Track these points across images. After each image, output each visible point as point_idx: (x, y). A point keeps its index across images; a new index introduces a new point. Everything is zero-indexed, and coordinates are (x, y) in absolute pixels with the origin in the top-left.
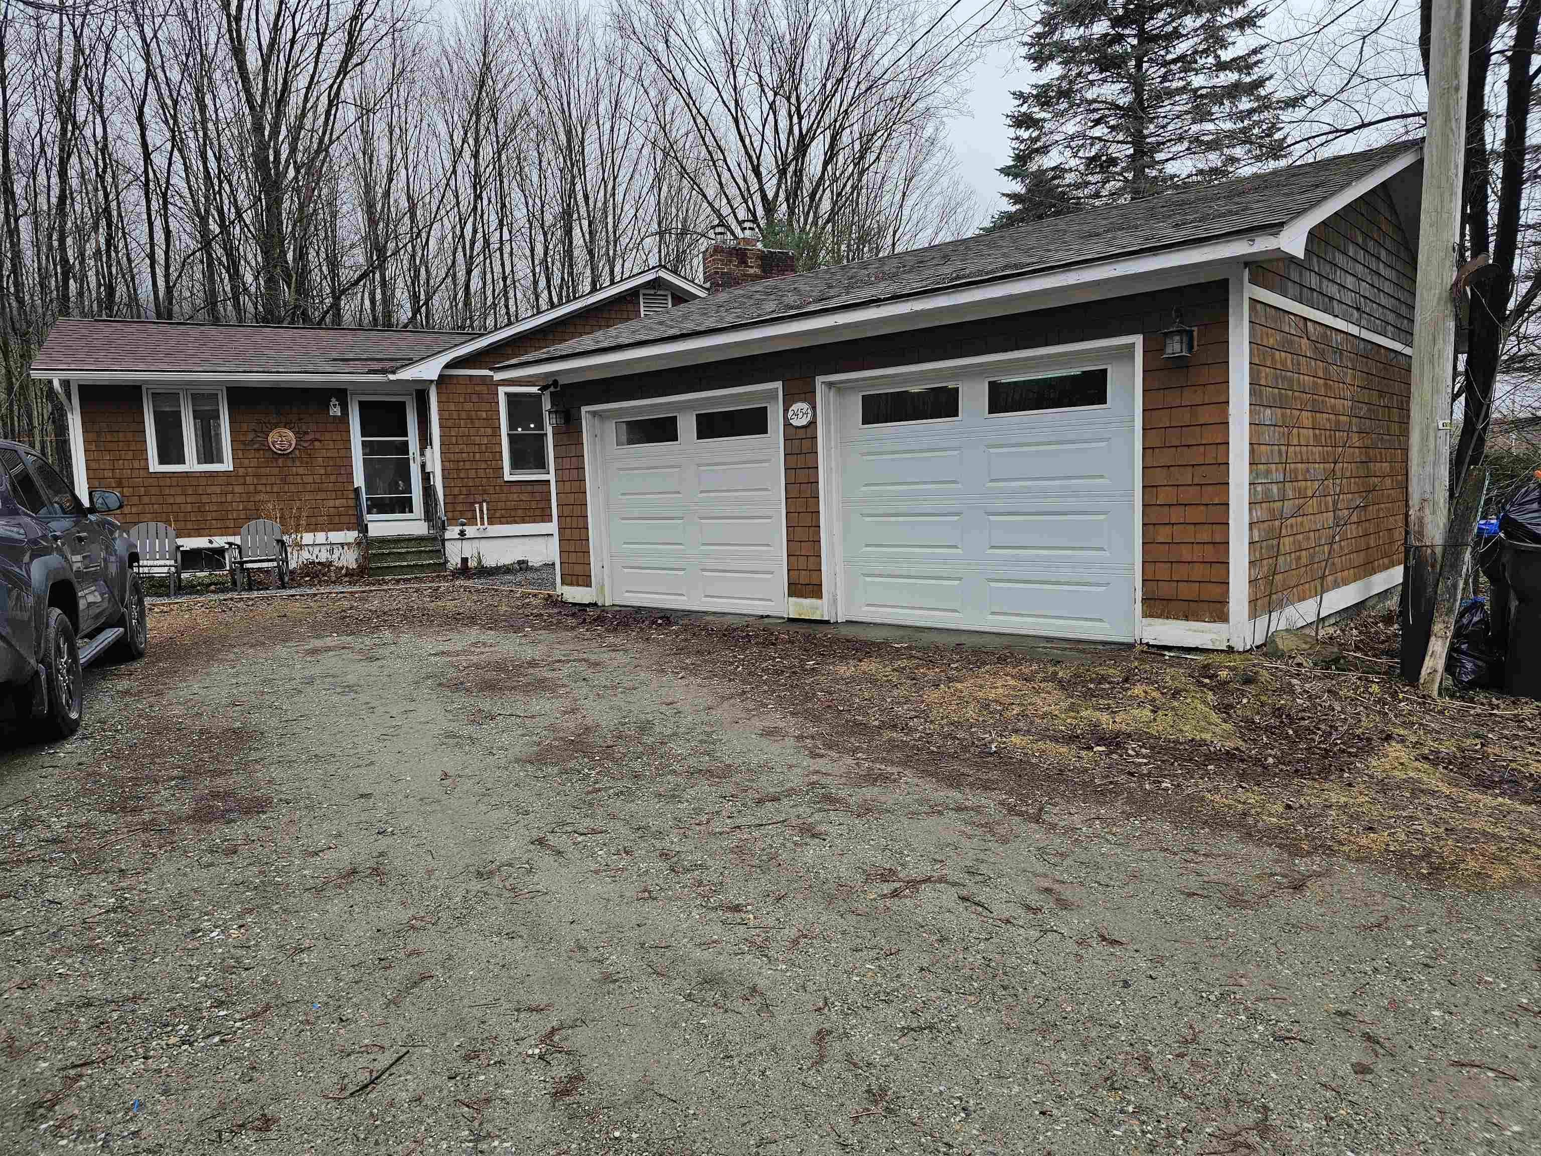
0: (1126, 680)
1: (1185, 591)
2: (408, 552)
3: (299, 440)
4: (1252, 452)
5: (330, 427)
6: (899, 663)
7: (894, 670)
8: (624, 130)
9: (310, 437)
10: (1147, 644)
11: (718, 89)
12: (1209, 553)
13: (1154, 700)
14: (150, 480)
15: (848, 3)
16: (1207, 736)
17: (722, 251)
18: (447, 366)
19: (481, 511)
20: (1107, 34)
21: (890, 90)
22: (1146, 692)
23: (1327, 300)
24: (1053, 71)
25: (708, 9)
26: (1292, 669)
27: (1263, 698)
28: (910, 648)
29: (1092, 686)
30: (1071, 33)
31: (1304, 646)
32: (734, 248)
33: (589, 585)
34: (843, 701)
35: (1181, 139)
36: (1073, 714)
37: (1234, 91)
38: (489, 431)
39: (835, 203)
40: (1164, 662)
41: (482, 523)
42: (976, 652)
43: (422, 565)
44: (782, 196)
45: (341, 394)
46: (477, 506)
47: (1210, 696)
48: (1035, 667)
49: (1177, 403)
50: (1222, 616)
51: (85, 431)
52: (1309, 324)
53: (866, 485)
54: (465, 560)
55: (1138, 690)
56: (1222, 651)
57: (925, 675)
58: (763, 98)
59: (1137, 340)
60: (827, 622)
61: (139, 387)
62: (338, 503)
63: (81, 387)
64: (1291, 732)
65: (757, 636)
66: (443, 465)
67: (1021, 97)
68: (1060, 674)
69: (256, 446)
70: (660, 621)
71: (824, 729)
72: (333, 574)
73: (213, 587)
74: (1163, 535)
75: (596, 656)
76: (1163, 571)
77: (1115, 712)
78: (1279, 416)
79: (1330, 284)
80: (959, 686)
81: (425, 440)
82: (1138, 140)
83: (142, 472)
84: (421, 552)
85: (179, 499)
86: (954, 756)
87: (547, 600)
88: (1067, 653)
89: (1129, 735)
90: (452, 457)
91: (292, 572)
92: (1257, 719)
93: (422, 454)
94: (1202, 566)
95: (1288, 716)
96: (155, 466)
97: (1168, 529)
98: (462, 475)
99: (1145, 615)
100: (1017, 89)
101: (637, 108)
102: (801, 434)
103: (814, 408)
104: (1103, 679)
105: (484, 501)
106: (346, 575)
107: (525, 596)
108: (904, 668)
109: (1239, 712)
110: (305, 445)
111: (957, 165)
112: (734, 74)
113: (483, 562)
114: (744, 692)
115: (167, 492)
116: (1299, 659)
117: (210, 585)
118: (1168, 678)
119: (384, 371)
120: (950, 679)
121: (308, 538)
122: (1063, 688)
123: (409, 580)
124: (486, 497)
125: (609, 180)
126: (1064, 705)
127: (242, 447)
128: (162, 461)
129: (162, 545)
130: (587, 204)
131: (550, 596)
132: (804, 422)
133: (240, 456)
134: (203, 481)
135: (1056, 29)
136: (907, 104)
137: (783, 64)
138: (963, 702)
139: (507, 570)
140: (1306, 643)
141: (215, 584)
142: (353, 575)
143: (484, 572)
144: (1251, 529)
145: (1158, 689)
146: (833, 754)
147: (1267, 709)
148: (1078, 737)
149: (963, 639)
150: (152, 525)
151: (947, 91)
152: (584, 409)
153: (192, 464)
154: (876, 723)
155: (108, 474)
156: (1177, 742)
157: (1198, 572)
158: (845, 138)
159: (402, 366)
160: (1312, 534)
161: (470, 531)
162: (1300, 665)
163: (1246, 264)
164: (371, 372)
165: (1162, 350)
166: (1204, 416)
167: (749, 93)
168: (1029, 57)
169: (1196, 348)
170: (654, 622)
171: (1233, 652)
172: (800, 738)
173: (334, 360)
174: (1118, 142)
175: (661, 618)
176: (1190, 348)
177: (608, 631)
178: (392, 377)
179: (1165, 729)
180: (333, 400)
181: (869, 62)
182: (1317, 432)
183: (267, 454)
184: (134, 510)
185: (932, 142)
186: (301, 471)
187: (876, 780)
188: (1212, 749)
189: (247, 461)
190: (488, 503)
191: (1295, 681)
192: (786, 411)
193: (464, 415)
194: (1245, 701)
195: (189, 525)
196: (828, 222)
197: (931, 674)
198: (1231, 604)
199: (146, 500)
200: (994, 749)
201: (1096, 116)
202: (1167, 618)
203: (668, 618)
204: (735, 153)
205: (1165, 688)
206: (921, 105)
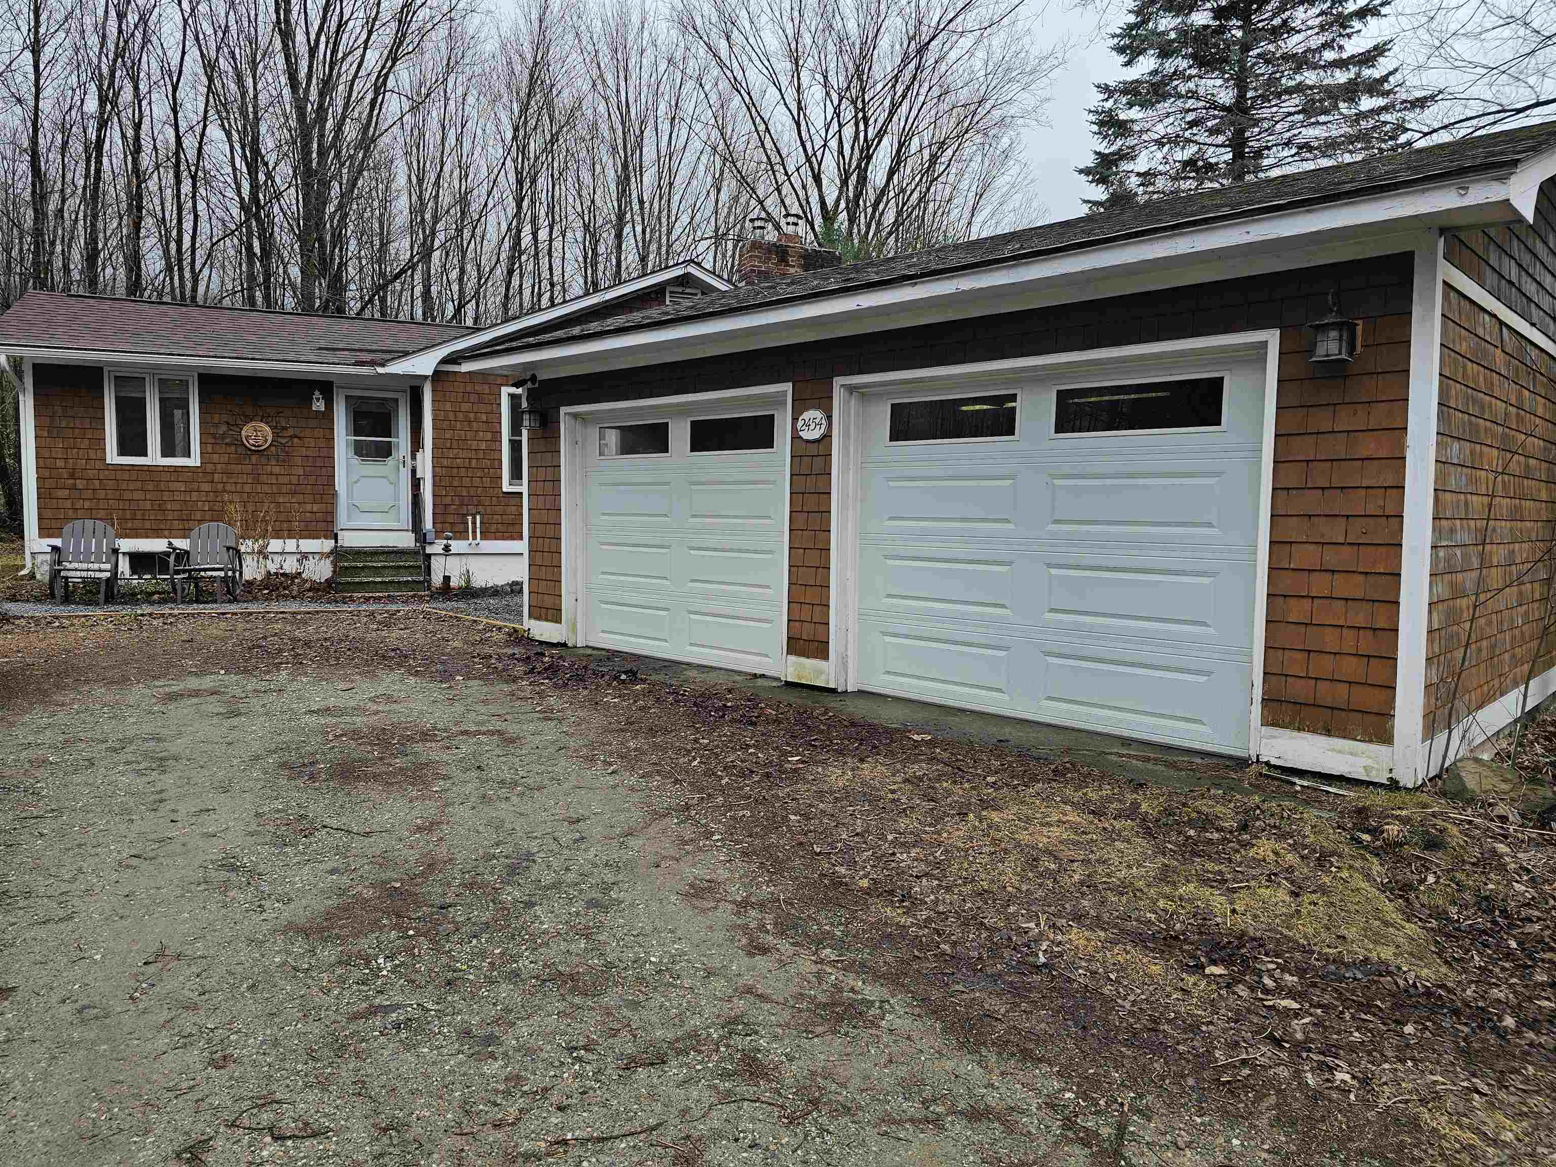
0: (1244, 827)
1: (1326, 693)
2: (384, 567)
3: (276, 435)
4: (1436, 500)
5: (313, 423)
6: (917, 769)
7: (906, 781)
8: (684, 133)
9: (290, 432)
10: (1267, 763)
11: (780, 91)
12: (1367, 643)
13: (1290, 869)
14: (106, 472)
15: (923, 3)
16: (1387, 953)
17: (760, 247)
18: (445, 361)
19: (474, 523)
20: (1208, 26)
21: (964, 95)
22: (1276, 853)
23: (1524, 300)
24: (1147, 64)
25: (775, 8)
26: (1492, 825)
27: (1459, 876)
28: (931, 744)
29: (1192, 833)
30: (1166, 23)
31: (1505, 787)
32: (774, 245)
33: (558, 620)
34: (825, 834)
35: (1288, 144)
36: (1167, 890)
37: (1351, 91)
38: (489, 436)
39: (899, 213)
40: (1294, 795)
41: (474, 538)
42: (1023, 755)
43: (399, 582)
44: (843, 205)
45: (326, 387)
46: (470, 518)
47: (1376, 867)
48: (1106, 791)
49: (1326, 426)
50: (1385, 737)
51: (37, 416)
52: (1504, 330)
53: (891, 518)
54: (447, 579)
55: (1265, 847)
56: (1382, 785)
57: (949, 793)
58: (828, 102)
59: (1272, 338)
60: (833, 691)
61: (101, 369)
62: (315, 508)
63: (35, 366)
64: (1513, 944)
65: (735, 709)
66: (433, 472)
67: (1107, 91)
68: (1144, 807)
69: (227, 440)
70: (623, 677)
71: (784, 889)
72: (295, 588)
73: (156, 597)
74: (1297, 611)
75: (516, 727)
76: (1295, 663)
77: (1234, 891)
78: (1468, 452)
79: (1529, 280)
80: (995, 817)
81: (417, 444)
82: (1238, 144)
83: (98, 462)
84: (399, 567)
85: (138, 495)
86: (975, 968)
87: (510, 635)
88: (1150, 766)
89: (1260, 943)
90: (445, 462)
91: (250, 583)
92: (1453, 911)
93: (414, 457)
94: (1354, 660)
95: (1503, 912)
96: (112, 456)
97: (1306, 603)
98: (456, 483)
99: (1265, 723)
100: (1102, 81)
101: (697, 112)
102: (813, 450)
103: (829, 418)
104: (1207, 822)
105: (479, 513)
106: (309, 590)
107: (489, 628)
108: (920, 779)
109: (1424, 899)
110: (284, 441)
111: (1032, 181)
112: (798, 75)
113: (473, 579)
114: (687, 807)
115: (124, 486)
116: (1502, 809)
117: (154, 593)
118: (1307, 830)
119: (373, 363)
120: (985, 804)
121: (275, 545)
122: (1149, 834)
123: (380, 598)
124: (481, 508)
125: (666, 186)
126: (1152, 866)
127: (212, 441)
128: (122, 452)
129: (99, 545)
130: (642, 208)
131: (516, 631)
132: (815, 434)
133: (209, 449)
134: (167, 477)
135: (1149, 20)
136: (982, 111)
137: (851, 66)
138: (1000, 853)
139: (495, 592)
140: (1505, 781)
141: (159, 593)
142: (318, 590)
143: (469, 593)
144: (1430, 612)
145: (1294, 847)
146: (785, 947)
147: (1467, 896)
148: (1176, 938)
149: (1007, 732)
150: (89, 523)
151: (1027, 100)
152: (563, 410)
153: (154, 457)
154: (865, 883)
155: (60, 463)
156: (1338, 961)
157: (1350, 668)
158: (915, 143)
159: (393, 359)
160: (1494, 616)
161: (457, 546)
162: (1503, 819)
163: (1442, 231)
164: (362, 363)
165: (1311, 351)
166: (1368, 446)
167: (814, 94)
168: (1121, 50)
169: (1359, 349)
170: (616, 678)
171: (1398, 788)
172: (744, 905)
173: (320, 349)
174: (1217, 146)
175: (625, 673)
176: (1351, 352)
177: (556, 686)
178: (380, 370)
179: (1317, 933)
180: (317, 393)
181: (943, 67)
182: (1506, 477)
183: (241, 450)
184: (87, 504)
185: (1006, 154)
186: (276, 470)
187: (840, 1019)
188: (1401, 983)
189: (216, 456)
190: (482, 516)
191: (1502, 848)
192: (795, 420)
193: (461, 416)
194: (1431, 879)
195: (148, 525)
196: (890, 233)
197: (959, 793)
198: (1397, 721)
199: (102, 494)
200: (1042, 959)
201: (1190, 117)
202: (1299, 730)
203: (634, 674)
204: (794, 159)
205: (1305, 847)
206: (996, 114)
